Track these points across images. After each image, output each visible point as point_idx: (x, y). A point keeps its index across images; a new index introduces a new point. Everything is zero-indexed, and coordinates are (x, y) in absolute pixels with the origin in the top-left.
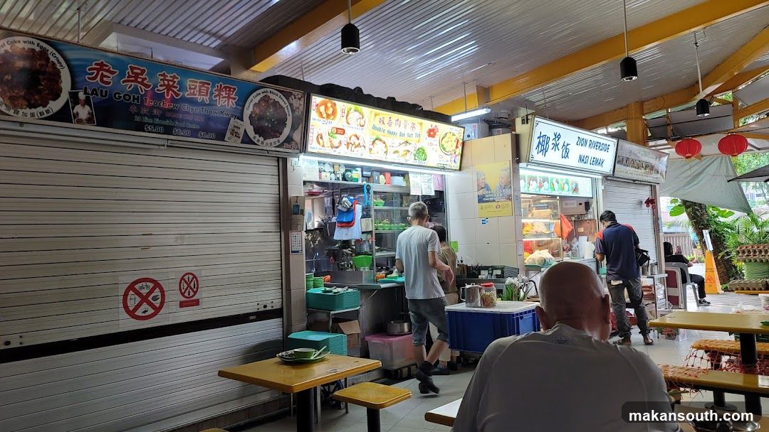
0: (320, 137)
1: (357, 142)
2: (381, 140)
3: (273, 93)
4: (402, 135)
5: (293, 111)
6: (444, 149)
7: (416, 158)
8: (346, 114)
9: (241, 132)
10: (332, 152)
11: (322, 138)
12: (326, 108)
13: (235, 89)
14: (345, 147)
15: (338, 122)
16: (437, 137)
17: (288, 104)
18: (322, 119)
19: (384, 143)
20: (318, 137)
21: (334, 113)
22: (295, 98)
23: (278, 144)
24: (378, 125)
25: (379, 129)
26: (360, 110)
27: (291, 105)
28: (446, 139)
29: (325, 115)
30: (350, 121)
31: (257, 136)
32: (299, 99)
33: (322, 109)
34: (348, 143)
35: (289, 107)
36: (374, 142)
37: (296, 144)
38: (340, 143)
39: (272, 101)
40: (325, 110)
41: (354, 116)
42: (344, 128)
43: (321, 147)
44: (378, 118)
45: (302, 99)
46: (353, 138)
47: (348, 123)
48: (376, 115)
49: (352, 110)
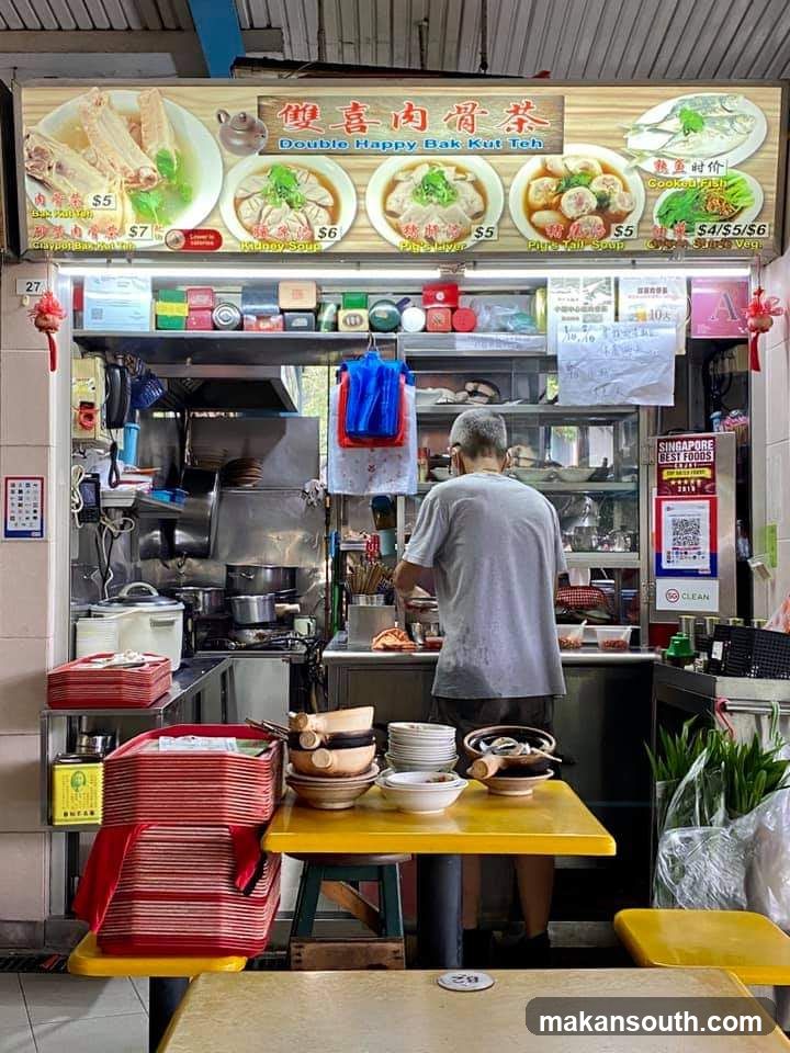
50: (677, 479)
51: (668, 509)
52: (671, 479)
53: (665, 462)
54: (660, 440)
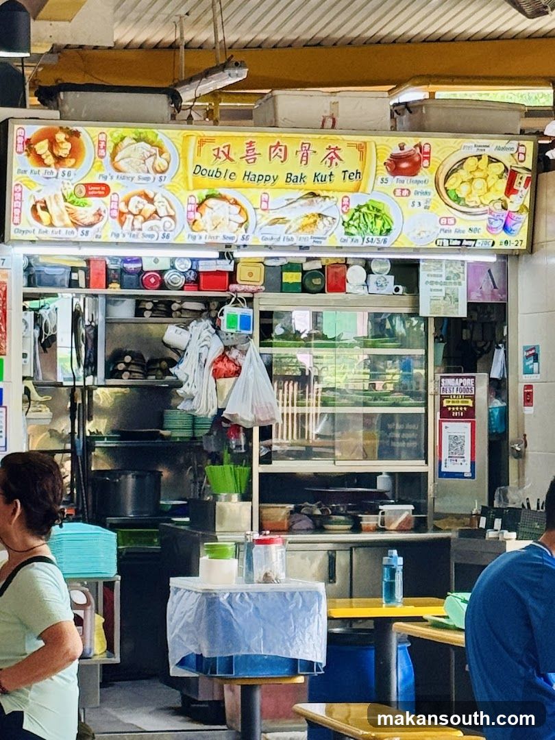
0: (41, 206)
1: (149, 209)
2: (222, 198)
6: (458, 199)
7: (353, 230)
8: (110, 151)
10: (77, 235)
11: (45, 209)
12: (53, 144)
14: (114, 222)
15: (90, 169)
16: (426, 174)
18: (43, 169)
19: (236, 203)
20: (34, 207)
21: (75, 152)
24: (208, 163)
25: (217, 174)
26: (151, 137)
28: (463, 174)
29: (50, 160)
30: (122, 165)
33: (42, 147)
34: (121, 214)
36: (201, 204)
38: (99, 214)
40: (51, 149)
41: (133, 153)
42: (108, 182)
43: (44, 228)
44: (208, 149)
46: (136, 200)
47: (118, 170)
48: (202, 142)
49: (126, 142)
50: (451, 406)
51: (446, 427)
52: (448, 406)
53: (445, 393)
54: (442, 377)
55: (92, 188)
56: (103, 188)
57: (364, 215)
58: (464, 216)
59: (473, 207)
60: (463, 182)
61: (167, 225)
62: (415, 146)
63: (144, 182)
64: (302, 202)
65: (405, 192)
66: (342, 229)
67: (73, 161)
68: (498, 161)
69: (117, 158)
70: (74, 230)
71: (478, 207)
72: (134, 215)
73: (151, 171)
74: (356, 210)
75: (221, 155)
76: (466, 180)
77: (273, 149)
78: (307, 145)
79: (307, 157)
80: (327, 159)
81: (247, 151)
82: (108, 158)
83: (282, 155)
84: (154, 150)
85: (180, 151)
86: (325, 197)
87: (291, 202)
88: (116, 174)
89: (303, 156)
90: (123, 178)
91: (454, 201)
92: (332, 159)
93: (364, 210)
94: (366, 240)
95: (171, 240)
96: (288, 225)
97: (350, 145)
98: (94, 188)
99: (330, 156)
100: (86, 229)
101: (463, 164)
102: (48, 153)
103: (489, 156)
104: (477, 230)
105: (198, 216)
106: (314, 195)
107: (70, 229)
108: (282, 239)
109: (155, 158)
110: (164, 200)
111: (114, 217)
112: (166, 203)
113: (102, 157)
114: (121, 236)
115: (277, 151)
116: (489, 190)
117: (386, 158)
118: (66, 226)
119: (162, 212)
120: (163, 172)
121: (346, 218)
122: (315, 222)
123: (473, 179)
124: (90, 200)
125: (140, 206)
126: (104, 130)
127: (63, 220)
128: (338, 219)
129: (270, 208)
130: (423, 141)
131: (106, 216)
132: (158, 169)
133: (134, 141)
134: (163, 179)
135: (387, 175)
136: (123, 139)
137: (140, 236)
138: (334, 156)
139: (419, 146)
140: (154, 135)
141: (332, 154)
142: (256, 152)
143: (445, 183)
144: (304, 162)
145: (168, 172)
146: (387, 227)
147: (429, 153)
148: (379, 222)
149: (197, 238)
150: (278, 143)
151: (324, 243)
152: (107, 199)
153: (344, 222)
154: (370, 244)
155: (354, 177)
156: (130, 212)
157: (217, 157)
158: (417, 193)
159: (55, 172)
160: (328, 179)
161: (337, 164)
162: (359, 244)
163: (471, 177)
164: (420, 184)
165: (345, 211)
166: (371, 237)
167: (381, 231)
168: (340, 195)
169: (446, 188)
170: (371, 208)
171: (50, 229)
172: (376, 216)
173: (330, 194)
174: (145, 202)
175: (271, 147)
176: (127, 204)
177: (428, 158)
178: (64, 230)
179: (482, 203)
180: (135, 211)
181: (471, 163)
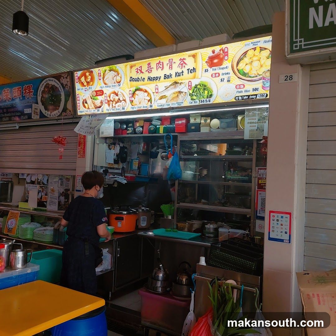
0: (85, 102)
1: (117, 98)
2: (141, 90)
3: (51, 80)
4: (166, 77)
5: (64, 88)
6: (245, 74)
7: (195, 97)
8: (102, 76)
9: (38, 111)
11: (86, 103)
12: (86, 77)
13: (31, 86)
14: (107, 105)
15: (97, 85)
16: (227, 63)
17: (60, 84)
18: (84, 88)
19: (146, 91)
20: (83, 102)
21: (92, 79)
22: (64, 78)
23: (59, 114)
24: (135, 76)
25: (137, 80)
27: (62, 84)
28: (246, 60)
29: (85, 84)
30: (106, 82)
31: (47, 111)
32: (66, 78)
33: (83, 79)
34: (108, 101)
35: (61, 86)
36: (134, 94)
37: (70, 111)
38: (102, 102)
39: (51, 86)
40: (85, 79)
41: (110, 75)
42: (103, 89)
43: (87, 110)
44: (134, 69)
45: (68, 77)
46: (112, 95)
47: (105, 84)
48: (131, 67)
49: (107, 71)
50: (263, 184)
51: (260, 194)
52: (261, 183)
53: (260, 177)
54: (259, 169)
55: (98, 92)
56: (101, 92)
57: (199, 89)
58: (249, 83)
59: (253, 77)
60: (246, 64)
61: (123, 104)
62: (220, 50)
63: (114, 87)
64: (172, 86)
65: (217, 75)
66: (189, 97)
67: (92, 83)
68: (266, 49)
69: (105, 79)
70: (95, 110)
71: (256, 76)
72: (112, 101)
73: (116, 82)
74: (195, 88)
75: (139, 71)
76: (248, 63)
77: (158, 65)
78: (171, 60)
79: (172, 65)
80: (180, 65)
81: (148, 68)
82: (102, 80)
83: (162, 67)
84: (116, 74)
85: (124, 72)
86: (181, 83)
87: (167, 88)
88: (105, 86)
89: (170, 66)
90: (108, 87)
91: (243, 75)
92: (182, 64)
93: (199, 87)
94: (201, 102)
95: (125, 110)
96: (167, 98)
97: (189, 56)
98: (99, 92)
99: (181, 63)
100: (98, 109)
101: (246, 54)
102: (85, 81)
103: (260, 47)
104: (256, 89)
105: (133, 98)
106: (176, 83)
107: (94, 109)
108: (165, 105)
109: (117, 77)
110: (121, 94)
111: (106, 103)
112: (122, 95)
113: (100, 80)
114: (109, 110)
115: (160, 65)
116: (261, 66)
117: (206, 59)
118: (93, 108)
119: (121, 99)
120: (120, 82)
121: (191, 92)
122: (178, 95)
123: (252, 61)
124: (98, 97)
125: (114, 97)
126: (100, 68)
127: (91, 106)
128: (187, 93)
129: (159, 91)
130: (224, 46)
131: (104, 102)
132: (118, 81)
133: (109, 71)
134: (120, 85)
135: (207, 67)
136: (105, 71)
137: (115, 109)
138: (183, 63)
139: (222, 50)
140: (115, 67)
141: (182, 62)
142: (151, 67)
143: (237, 67)
144: (171, 68)
145: (121, 82)
146: (210, 94)
147: (227, 52)
148: (206, 92)
149: (134, 108)
150: (160, 61)
151: (183, 105)
152: (103, 96)
153: (190, 94)
154: (203, 103)
155: (193, 71)
156: (111, 101)
157: (137, 72)
158: (223, 74)
159: (87, 88)
160: (181, 74)
161: (184, 66)
162: (198, 104)
163: (251, 61)
164: (224, 70)
165: (190, 88)
166: (203, 100)
167: (207, 96)
168: (187, 81)
169: (238, 69)
170: (202, 86)
171: (88, 110)
172: (204, 89)
173: (183, 82)
174: (115, 95)
175: (157, 64)
176: (110, 97)
177: (227, 55)
178: (92, 110)
179: (258, 74)
180: (112, 100)
181: (251, 53)
